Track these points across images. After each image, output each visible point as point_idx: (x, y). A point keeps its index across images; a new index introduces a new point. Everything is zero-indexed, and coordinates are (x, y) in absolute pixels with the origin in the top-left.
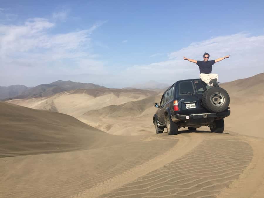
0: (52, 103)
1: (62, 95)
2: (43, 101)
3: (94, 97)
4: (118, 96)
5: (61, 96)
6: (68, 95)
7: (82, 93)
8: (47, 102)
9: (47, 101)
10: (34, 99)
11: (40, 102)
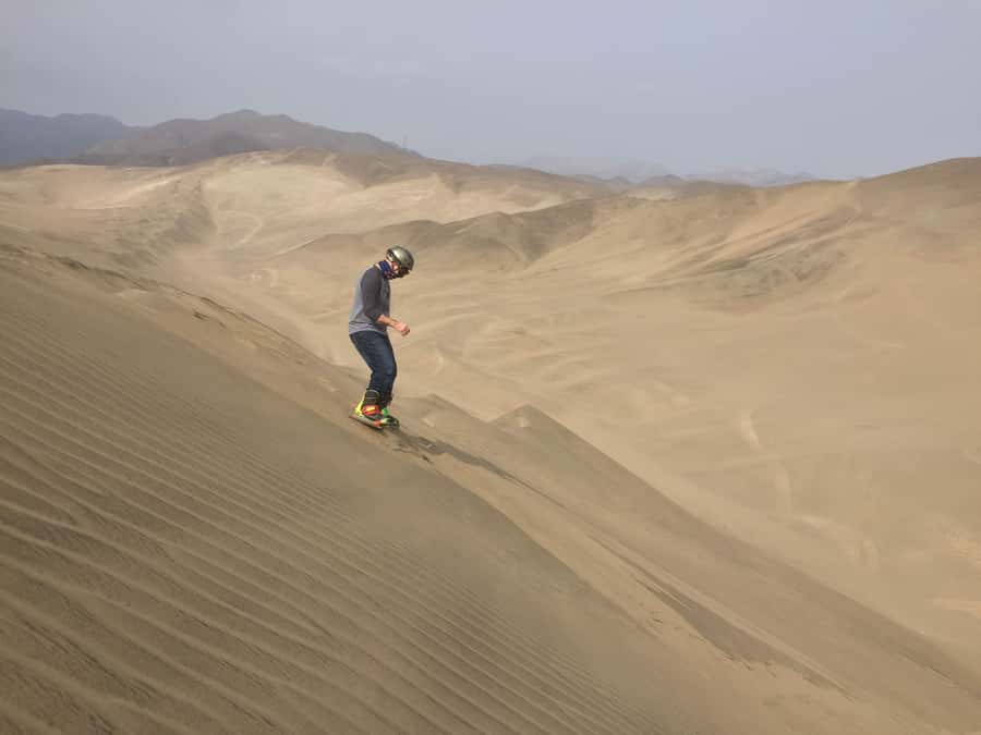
0: (196, 192)
1: (237, 165)
2: (165, 182)
3: (361, 186)
4: (458, 186)
5: (234, 170)
6: (263, 166)
7: (318, 163)
8: (175, 188)
9: (179, 182)
10: (132, 171)
11: (150, 186)
